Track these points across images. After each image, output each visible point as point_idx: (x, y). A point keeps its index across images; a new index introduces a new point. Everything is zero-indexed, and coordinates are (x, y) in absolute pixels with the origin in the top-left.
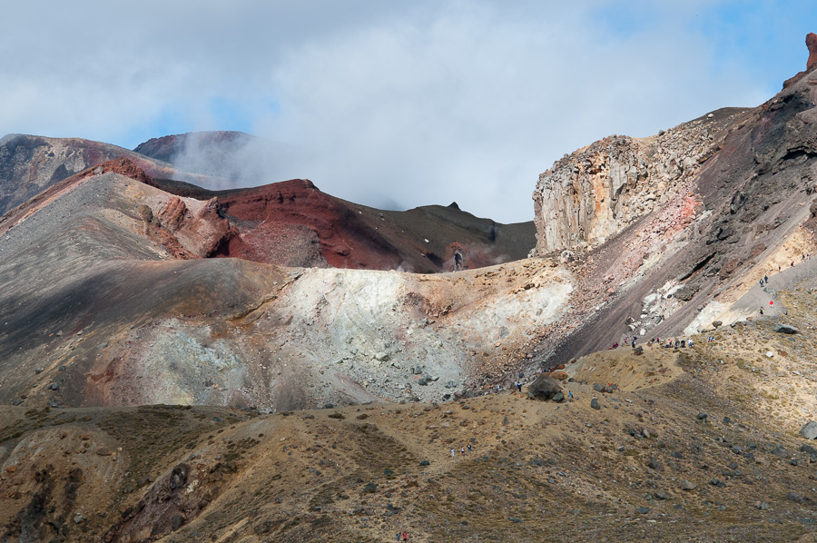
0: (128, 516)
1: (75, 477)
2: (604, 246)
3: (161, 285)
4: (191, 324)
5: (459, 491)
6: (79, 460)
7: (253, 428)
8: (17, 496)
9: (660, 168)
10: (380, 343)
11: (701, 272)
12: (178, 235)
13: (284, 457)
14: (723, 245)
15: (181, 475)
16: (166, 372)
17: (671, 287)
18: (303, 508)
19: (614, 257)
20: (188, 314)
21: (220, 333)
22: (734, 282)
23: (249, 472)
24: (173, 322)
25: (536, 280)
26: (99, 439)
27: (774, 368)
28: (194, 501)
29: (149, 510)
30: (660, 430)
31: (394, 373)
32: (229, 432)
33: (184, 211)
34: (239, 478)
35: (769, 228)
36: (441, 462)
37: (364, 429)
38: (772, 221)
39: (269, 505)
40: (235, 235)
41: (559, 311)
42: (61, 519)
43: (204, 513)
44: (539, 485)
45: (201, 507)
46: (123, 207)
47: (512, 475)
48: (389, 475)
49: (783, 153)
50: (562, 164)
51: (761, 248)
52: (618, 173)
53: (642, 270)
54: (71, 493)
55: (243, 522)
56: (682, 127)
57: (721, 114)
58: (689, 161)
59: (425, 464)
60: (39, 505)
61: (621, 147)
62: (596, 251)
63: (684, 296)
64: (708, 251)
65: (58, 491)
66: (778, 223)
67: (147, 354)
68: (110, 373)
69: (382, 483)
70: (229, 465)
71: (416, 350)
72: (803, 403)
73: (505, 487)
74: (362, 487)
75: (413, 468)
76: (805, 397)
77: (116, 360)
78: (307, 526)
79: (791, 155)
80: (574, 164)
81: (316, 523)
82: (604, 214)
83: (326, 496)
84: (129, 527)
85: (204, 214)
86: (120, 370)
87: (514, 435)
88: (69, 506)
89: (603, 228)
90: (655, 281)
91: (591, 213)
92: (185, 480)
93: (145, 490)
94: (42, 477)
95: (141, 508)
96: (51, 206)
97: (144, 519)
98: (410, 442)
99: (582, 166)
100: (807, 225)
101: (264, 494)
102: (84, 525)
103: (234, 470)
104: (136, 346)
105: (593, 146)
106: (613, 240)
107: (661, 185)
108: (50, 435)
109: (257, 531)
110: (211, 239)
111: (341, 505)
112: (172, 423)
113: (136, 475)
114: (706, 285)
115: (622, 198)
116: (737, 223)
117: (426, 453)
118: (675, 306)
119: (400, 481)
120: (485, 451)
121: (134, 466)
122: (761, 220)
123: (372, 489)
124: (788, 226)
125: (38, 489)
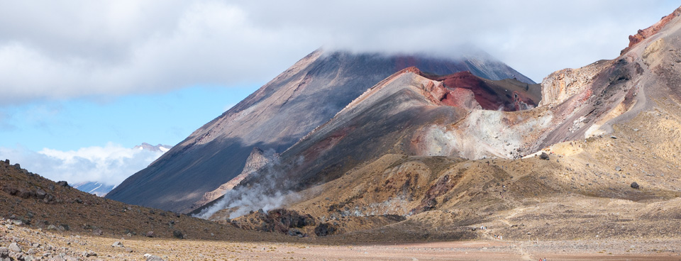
0: (432, 187)
1: (417, 176)
2: (563, 104)
3: (431, 114)
4: (441, 126)
5: (521, 185)
6: (418, 171)
7: (465, 165)
8: (402, 180)
9: (581, 79)
10: (495, 133)
11: (591, 114)
12: (432, 93)
13: (474, 174)
14: (598, 106)
15: (447, 178)
16: (433, 141)
17: (582, 118)
18: (481, 190)
19: (565, 107)
20: (440, 123)
21: (449, 129)
22: (601, 118)
23: (465, 178)
24: (435, 125)
25: (541, 114)
26: (423, 166)
27: (609, 150)
28: (450, 185)
29: (438, 186)
30: (575, 169)
31: (499, 142)
32: (459, 166)
33: (434, 85)
34: (462, 179)
35: (612, 102)
36: (516, 177)
37: (495, 166)
38: (613, 100)
39: (471, 188)
40: (449, 93)
41: (548, 124)
42: (414, 187)
43: (454, 188)
44: (542, 185)
45: (453, 186)
46: (415, 84)
47: (535, 182)
48: (503, 181)
49: (618, 78)
50: (551, 76)
51: (609, 108)
52: (567, 80)
53: (573, 112)
54: (416, 180)
55: (465, 192)
56: (588, 66)
57: (601, 62)
58: (590, 77)
59: (512, 177)
60: (408, 183)
61: (569, 72)
62: (560, 105)
63: (586, 122)
64: (594, 108)
65: (413, 179)
66: (615, 100)
67: (428, 135)
68: (418, 140)
69: (501, 183)
70: (459, 175)
71: (506, 135)
72: (616, 160)
73: (533, 185)
74: (496, 184)
75: (508, 178)
76: (617, 158)
77: (419, 137)
78: (482, 194)
79: (620, 79)
80: (554, 76)
81: (485, 194)
82: (563, 92)
83: (486, 186)
84: (433, 190)
85: (439, 86)
86: (420, 139)
87: (535, 170)
88: (416, 184)
89: (563, 97)
90: (577, 116)
91: (559, 92)
92: (448, 179)
93: (436, 181)
94: (408, 176)
95: (436, 185)
96: (393, 83)
97: (436, 189)
98: (508, 171)
99: (557, 77)
100: (623, 102)
101: (470, 184)
102: (420, 189)
103: (461, 177)
104: (425, 133)
105: (560, 71)
106: (565, 102)
107: (581, 84)
108: (410, 164)
109: (469, 195)
110: (442, 94)
111: (490, 189)
112: (442, 162)
113: (433, 176)
114: (593, 119)
115: (568, 88)
116: (603, 99)
117: (512, 174)
118: (583, 124)
119: (505, 183)
120: (527, 174)
121: (433, 173)
122: (610, 99)
123: (498, 185)
124: (618, 101)
125: (407, 179)
